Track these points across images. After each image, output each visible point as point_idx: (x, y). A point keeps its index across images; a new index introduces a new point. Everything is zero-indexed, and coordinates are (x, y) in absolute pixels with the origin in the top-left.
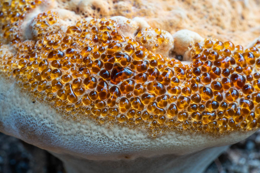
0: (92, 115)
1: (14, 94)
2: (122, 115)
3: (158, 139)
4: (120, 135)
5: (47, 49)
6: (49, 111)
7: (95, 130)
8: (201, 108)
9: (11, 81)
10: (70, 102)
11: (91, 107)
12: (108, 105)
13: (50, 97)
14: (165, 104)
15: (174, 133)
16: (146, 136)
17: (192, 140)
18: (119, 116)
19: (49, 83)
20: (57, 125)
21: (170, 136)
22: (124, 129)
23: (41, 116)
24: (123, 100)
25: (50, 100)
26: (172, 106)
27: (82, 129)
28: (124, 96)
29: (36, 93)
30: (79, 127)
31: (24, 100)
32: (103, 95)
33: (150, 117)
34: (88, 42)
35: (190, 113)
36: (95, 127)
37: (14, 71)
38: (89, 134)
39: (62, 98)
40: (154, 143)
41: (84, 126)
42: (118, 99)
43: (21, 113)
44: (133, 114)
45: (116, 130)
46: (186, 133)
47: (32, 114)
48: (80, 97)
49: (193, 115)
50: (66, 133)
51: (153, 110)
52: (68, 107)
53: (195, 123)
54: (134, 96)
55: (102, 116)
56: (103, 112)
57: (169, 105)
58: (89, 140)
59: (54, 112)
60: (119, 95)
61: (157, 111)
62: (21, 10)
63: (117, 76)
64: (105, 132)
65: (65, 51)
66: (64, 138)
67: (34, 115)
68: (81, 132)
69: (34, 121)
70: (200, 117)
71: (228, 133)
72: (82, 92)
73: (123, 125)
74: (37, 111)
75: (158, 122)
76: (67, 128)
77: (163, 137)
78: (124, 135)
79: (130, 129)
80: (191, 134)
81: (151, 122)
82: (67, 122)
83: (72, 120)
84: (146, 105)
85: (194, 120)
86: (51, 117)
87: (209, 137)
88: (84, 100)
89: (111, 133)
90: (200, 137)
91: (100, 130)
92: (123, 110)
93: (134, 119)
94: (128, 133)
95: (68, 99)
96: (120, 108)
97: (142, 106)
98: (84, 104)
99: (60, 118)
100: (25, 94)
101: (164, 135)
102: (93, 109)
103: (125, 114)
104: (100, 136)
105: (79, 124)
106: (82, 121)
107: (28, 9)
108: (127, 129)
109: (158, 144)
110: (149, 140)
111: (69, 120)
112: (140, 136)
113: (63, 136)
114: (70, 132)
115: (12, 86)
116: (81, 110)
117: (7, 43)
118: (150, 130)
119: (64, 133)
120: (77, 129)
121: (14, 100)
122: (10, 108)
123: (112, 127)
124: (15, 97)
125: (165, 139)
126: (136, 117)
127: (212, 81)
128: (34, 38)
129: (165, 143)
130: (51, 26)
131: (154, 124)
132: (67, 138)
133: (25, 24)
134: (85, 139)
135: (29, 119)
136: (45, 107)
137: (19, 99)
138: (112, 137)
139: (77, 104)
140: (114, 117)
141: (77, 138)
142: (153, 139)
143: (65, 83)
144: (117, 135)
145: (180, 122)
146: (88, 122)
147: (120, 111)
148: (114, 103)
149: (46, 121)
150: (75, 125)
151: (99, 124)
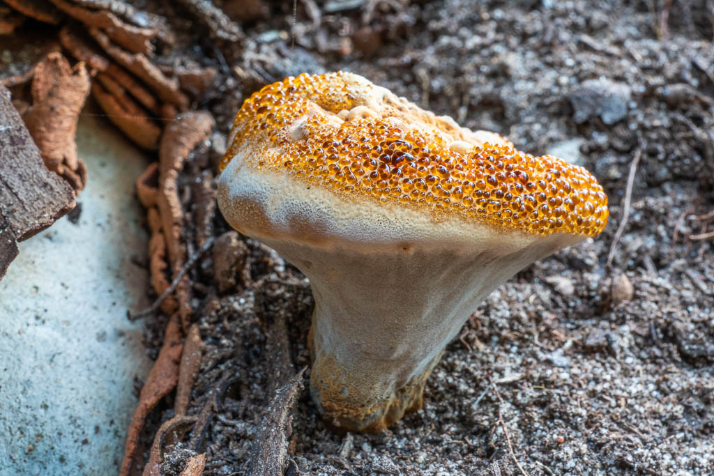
0: (373, 196)
1: (286, 184)
2: (405, 196)
3: (441, 224)
4: (402, 217)
5: (320, 142)
6: (326, 195)
7: (375, 212)
8: (487, 196)
9: (282, 174)
10: (348, 183)
11: (371, 188)
12: (390, 186)
13: (327, 181)
14: (450, 187)
15: (457, 219)
16: (429, 220)
17: (475, 230)
18: (402, 196)
19: (326, 168)
20: (334, 209)
21: (453, 223)
22: (407, 210)
23: (317, 201)
24: (406, 181)
25: (327, 184)
26: (457, 189)
27: (361, 211)
28: (407, 177)
29: (311, 179)
30: (358, 209)
31: (298, 188)
32: (384, 177)
33: (434, 199)
34: (364, 135)
35: (475, 199)
36: (376, 209)
37: (286, 164)
38: (369, 217)
39: (340, 180)
40: (436, 229)
41: (363, 208)
42: (401, 180)
43: (294, 202)
44: (416, 195)
45: (398, 211)
46: (470, 221)
47: (306, 200)
48: (360, 179)
49: (478, 202)
50: (344, 217)
51: (437, 192)
52: (347, 188)
53: (479, 211)
54: (417, 177)
55: (383, 196)
56: (385, 192)
57: (453, 189)
58: (369, 224)
59: (331, 195)
60: (402, 176)
61: (441, 192)
62: (288, 117)
63: (398, 162)
64: (387, 213)
65: (341, 141)
66: (341, 224)
67: (308, 201)
68: (361, 214)
69: (308, 208)
70: (485, 205)
71: (511, 230)
72: (361, 174)
73: (406, 206)
74: (312, 196)
75: (443, 205)
76: (345, 211)
77: (446, 223)
78: (406, 218)
79: (413, 210)
80: (475, 222)
81: (435, 205)
82: (346, 205)
83: (351, 202)
84: (430, 187)
85: (479, 207)
86: (328, 201)
87: (492, 230)
88: (365, 182)
89: (392, 214)
90: (483, 228)
91: (381, 211)
92: (406, 191)
93: (418, 200)
94: (410, 215)
95: (346, 181)
96: (403, 188)
97: (426, 188)
98: (364, 185)
99: (338, 200)
100: (299, 182)
101: (447, 220)
102: (374, 189)
103: (409, 194)
104: (381, 218)
105: (358, 206)
106: (362, 203)
107: (296, 116)
108: (410, 210)
109: (441, 231)
110: (432, 225)
111: (347, 202)
112: (423, 219)
113: (340, 221)
114: (348, 216)
115: (283, 178)
116: (361, 192)
117: (274, 146)
118: (433, 213)
119: (341, 217)
120: (356, 212)
121: (286, 190)
122: (281, 199)
123: (394, 209)
124: (287, 187)
125: (449, 225)
126: (419, 198)
127: (496, 172)
128: (305, 138)
129: (447, 230)
130: (323, 125)
131: (438, 206)
132: (344, 222)
133: (293, 128)
134: (364, 222)
135: (303, 206)
136: (322, 192)
137: (291, 188)
138: (393, 219)
139: (356, 185)
140: (396, 198)
141: (356, 221)
142: (436, 223)
143: (343, 167)
144: (399, 217)
145: (465, 208)
146: (368, 203)
147: (403, 192)
148: (396, 184)
149: (322, 206)
150: (353, 207)
151: (380, 205)
